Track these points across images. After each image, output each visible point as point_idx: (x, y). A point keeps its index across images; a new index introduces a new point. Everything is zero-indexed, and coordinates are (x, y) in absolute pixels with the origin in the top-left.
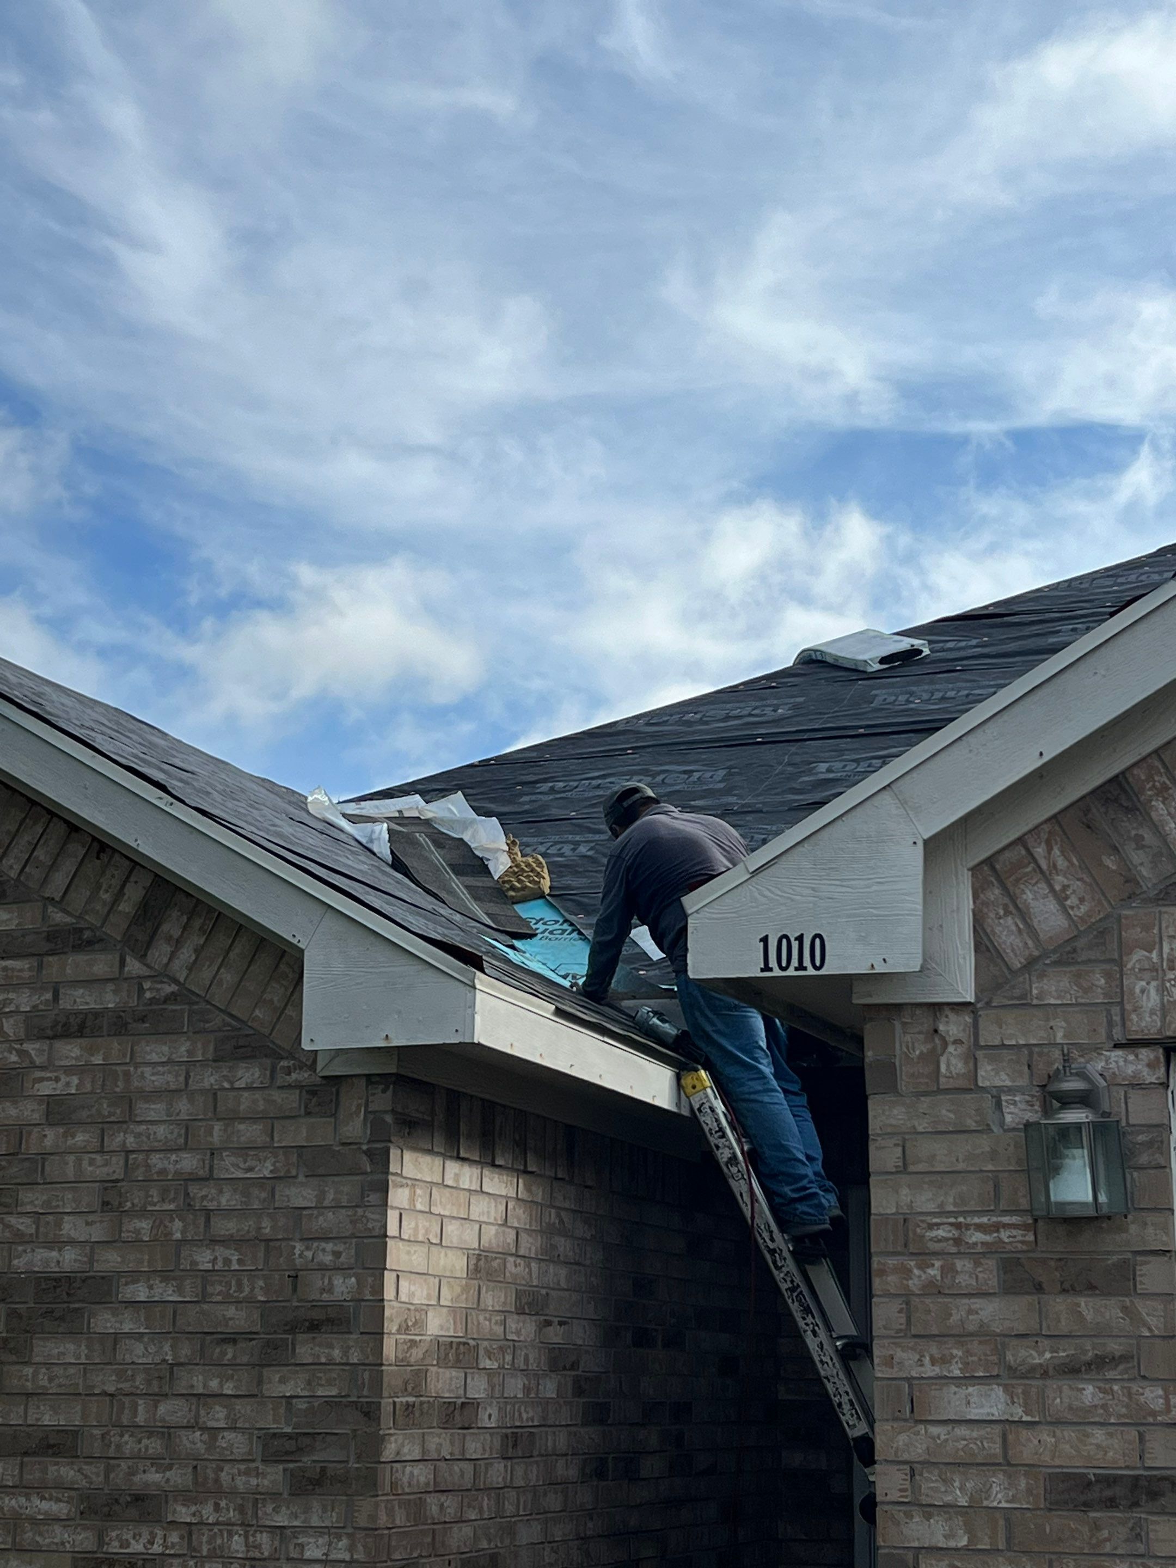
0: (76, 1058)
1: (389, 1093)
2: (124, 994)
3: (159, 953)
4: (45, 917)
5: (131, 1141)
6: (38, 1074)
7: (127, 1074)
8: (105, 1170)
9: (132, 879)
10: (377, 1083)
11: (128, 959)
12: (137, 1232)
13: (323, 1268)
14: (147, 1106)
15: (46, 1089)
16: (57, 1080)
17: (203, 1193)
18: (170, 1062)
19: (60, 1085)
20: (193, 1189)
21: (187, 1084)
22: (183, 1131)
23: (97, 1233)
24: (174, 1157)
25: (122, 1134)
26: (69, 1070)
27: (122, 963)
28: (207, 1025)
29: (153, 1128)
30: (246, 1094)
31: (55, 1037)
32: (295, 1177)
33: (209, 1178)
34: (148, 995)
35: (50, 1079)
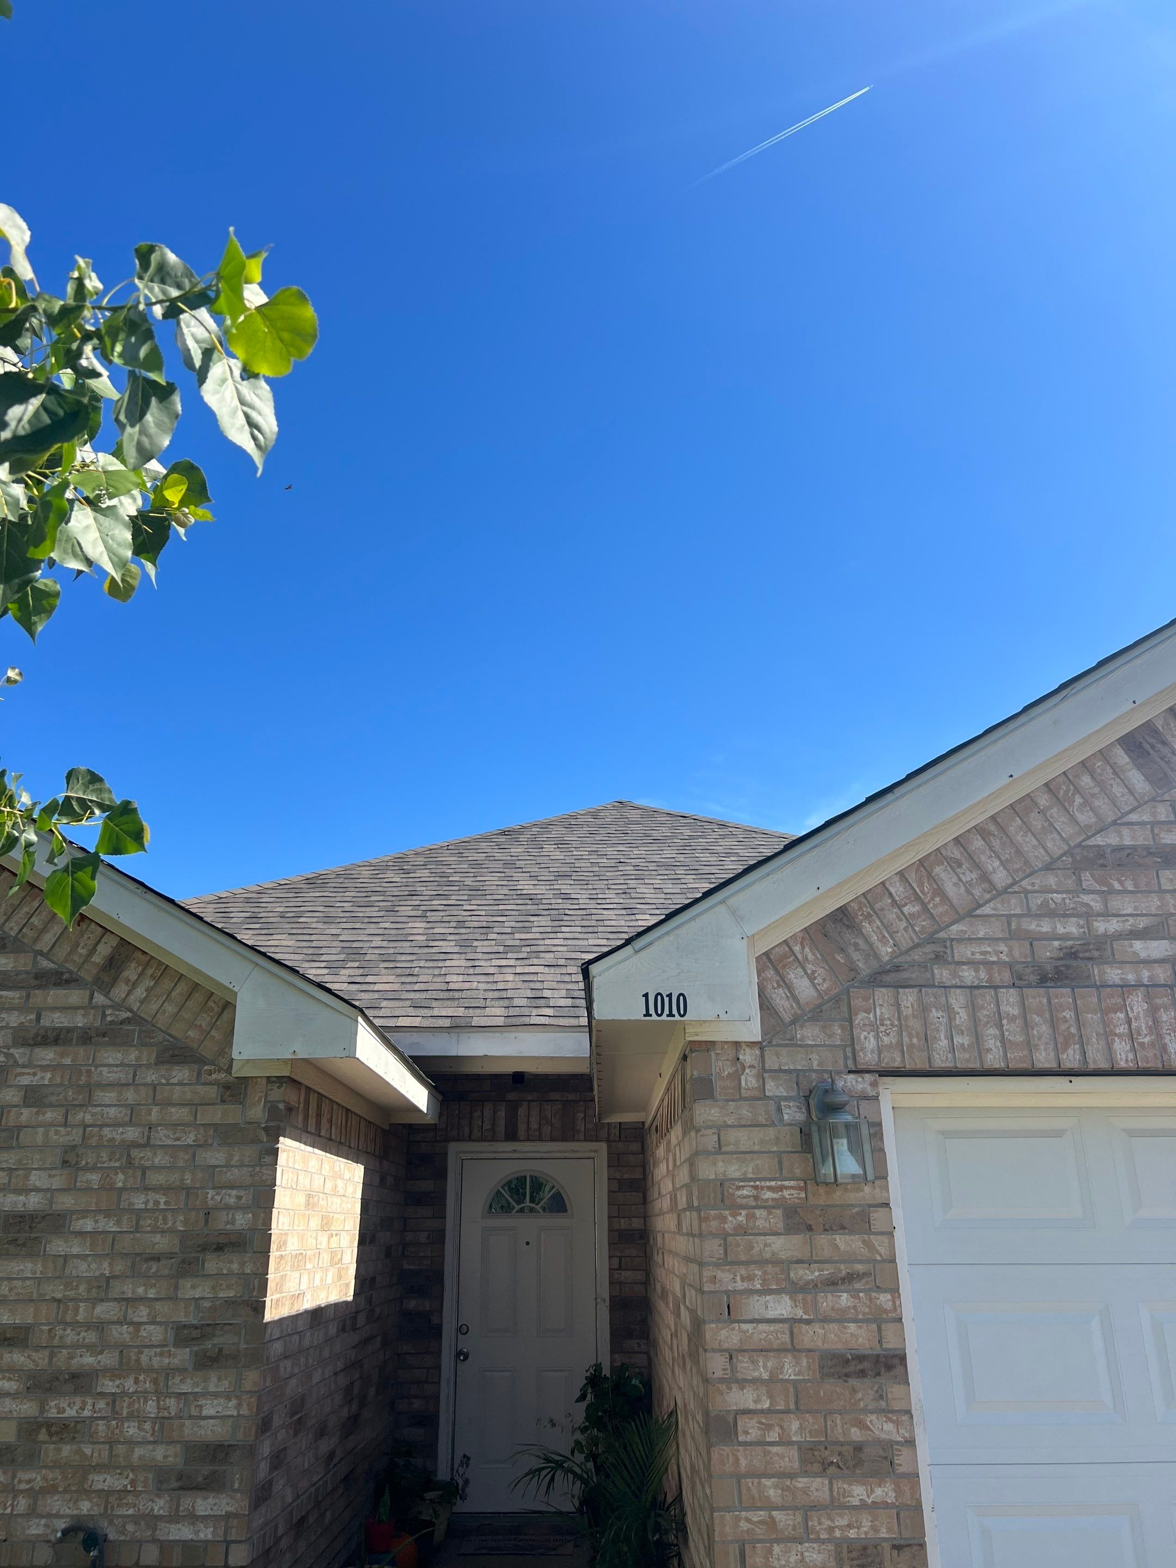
0: (50, 1060)
1: (282, 1089)
2: (91, 1017)
3: (119, 991)
4: (35, 962)
5: (88, 1119)
6: (19, 1070)
7: (89, 1072)
8: (67, 1138)
9: (103, 940)
10: (274, 1082)
11: (96, 994)
12: (89, 1182)
13: (228, 1208)
14: (102, 1094)
15: (25, 1080)
16: (34, 1074)
17: (142, 1155)
18: (122, 1065)
19: (37, 1078)
20: (135, 1153)
21: (134, 1081)
22: (129, 1112)
23: (57, 1183)
24: (121, 1130)
25: (82, 1114)
26: (44, 1068)
27: (92, 997)
28: (152, 1040)
29: (106, 1110)
30: (178, 1088)
31: (35, 1044)
32: (211, 1145)
33: (147, 1145)
34: (109, 1019)
35: (29, 1074)
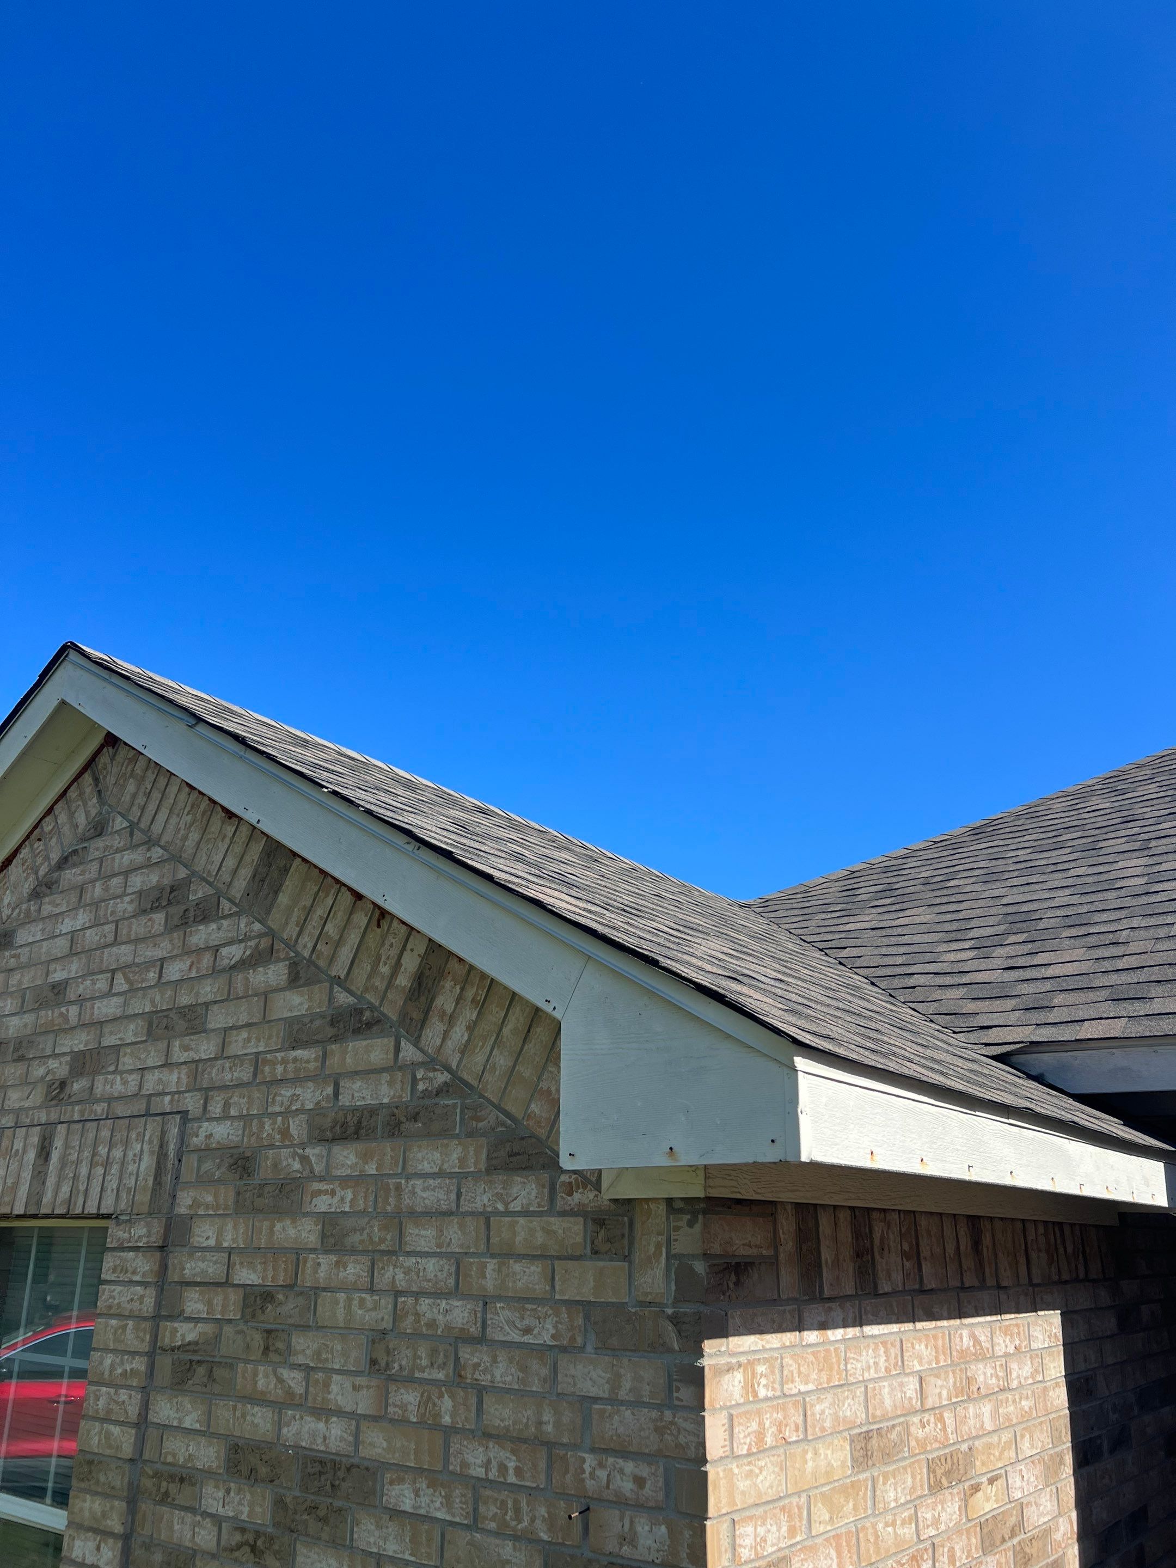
0: (351, 1167)
1: (698, 1227)
2: (398, 1086)
3: (433, 1033)
4: (331, 998)
5: (401, 1281)
6: (316, 1186)
7: (398, 1187)
8: (373, 1314)
9: (409, 946)
10: (681, 1211)
11: (403, 1043)
12: (404, 1407)
13: (621, 1502)
14: (417, 1231)
15: (323, 1204)
16: (333, 1193)
17: (476, 1360)
18: (440, 1174)
19: (336, 1199)
20: (467, 1354)
21: (458, 1206)
22: (453, 1269)
23: (364, 1403)
24: (443, 1304)
25: (391, 1268)
26: (345, 1181)
27: (397, 1049)
28: (480, 1125)
29: (423, 1261)
30: (522, 1221)
31: (334, 1140)
32: (582, 1349)
33: (481, 1340)
34: (421, 1087)
35: (326, 1192)
